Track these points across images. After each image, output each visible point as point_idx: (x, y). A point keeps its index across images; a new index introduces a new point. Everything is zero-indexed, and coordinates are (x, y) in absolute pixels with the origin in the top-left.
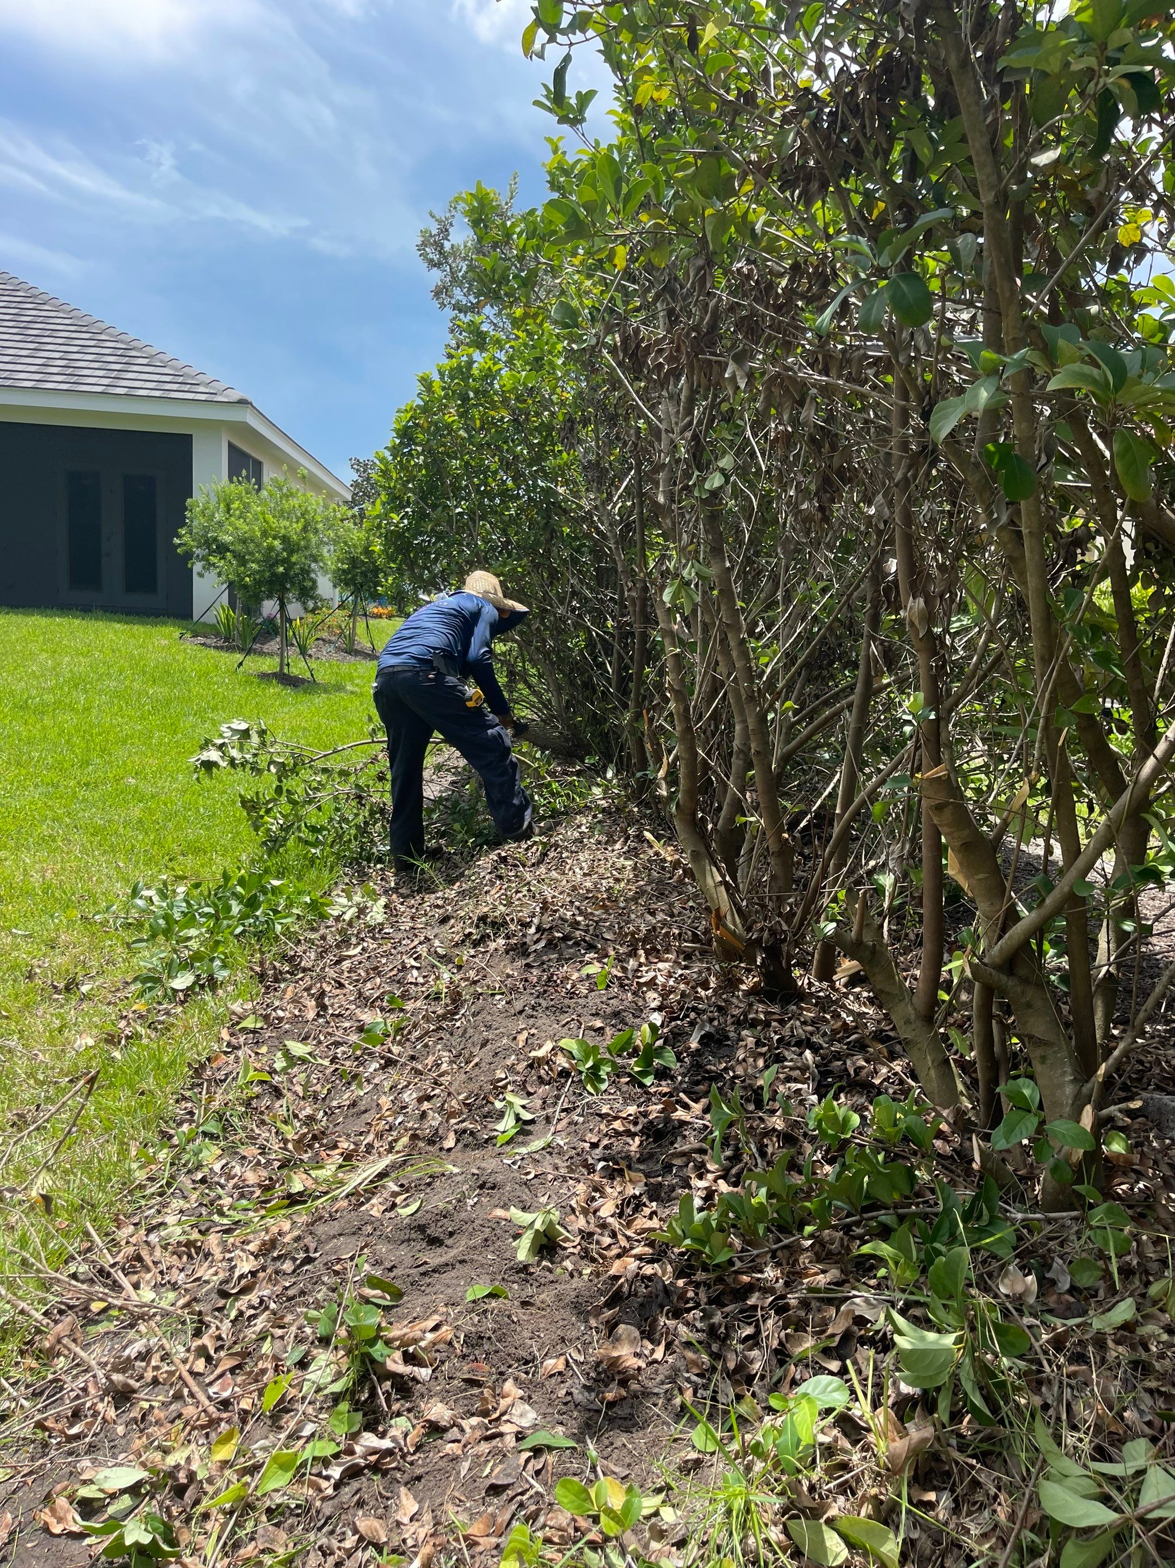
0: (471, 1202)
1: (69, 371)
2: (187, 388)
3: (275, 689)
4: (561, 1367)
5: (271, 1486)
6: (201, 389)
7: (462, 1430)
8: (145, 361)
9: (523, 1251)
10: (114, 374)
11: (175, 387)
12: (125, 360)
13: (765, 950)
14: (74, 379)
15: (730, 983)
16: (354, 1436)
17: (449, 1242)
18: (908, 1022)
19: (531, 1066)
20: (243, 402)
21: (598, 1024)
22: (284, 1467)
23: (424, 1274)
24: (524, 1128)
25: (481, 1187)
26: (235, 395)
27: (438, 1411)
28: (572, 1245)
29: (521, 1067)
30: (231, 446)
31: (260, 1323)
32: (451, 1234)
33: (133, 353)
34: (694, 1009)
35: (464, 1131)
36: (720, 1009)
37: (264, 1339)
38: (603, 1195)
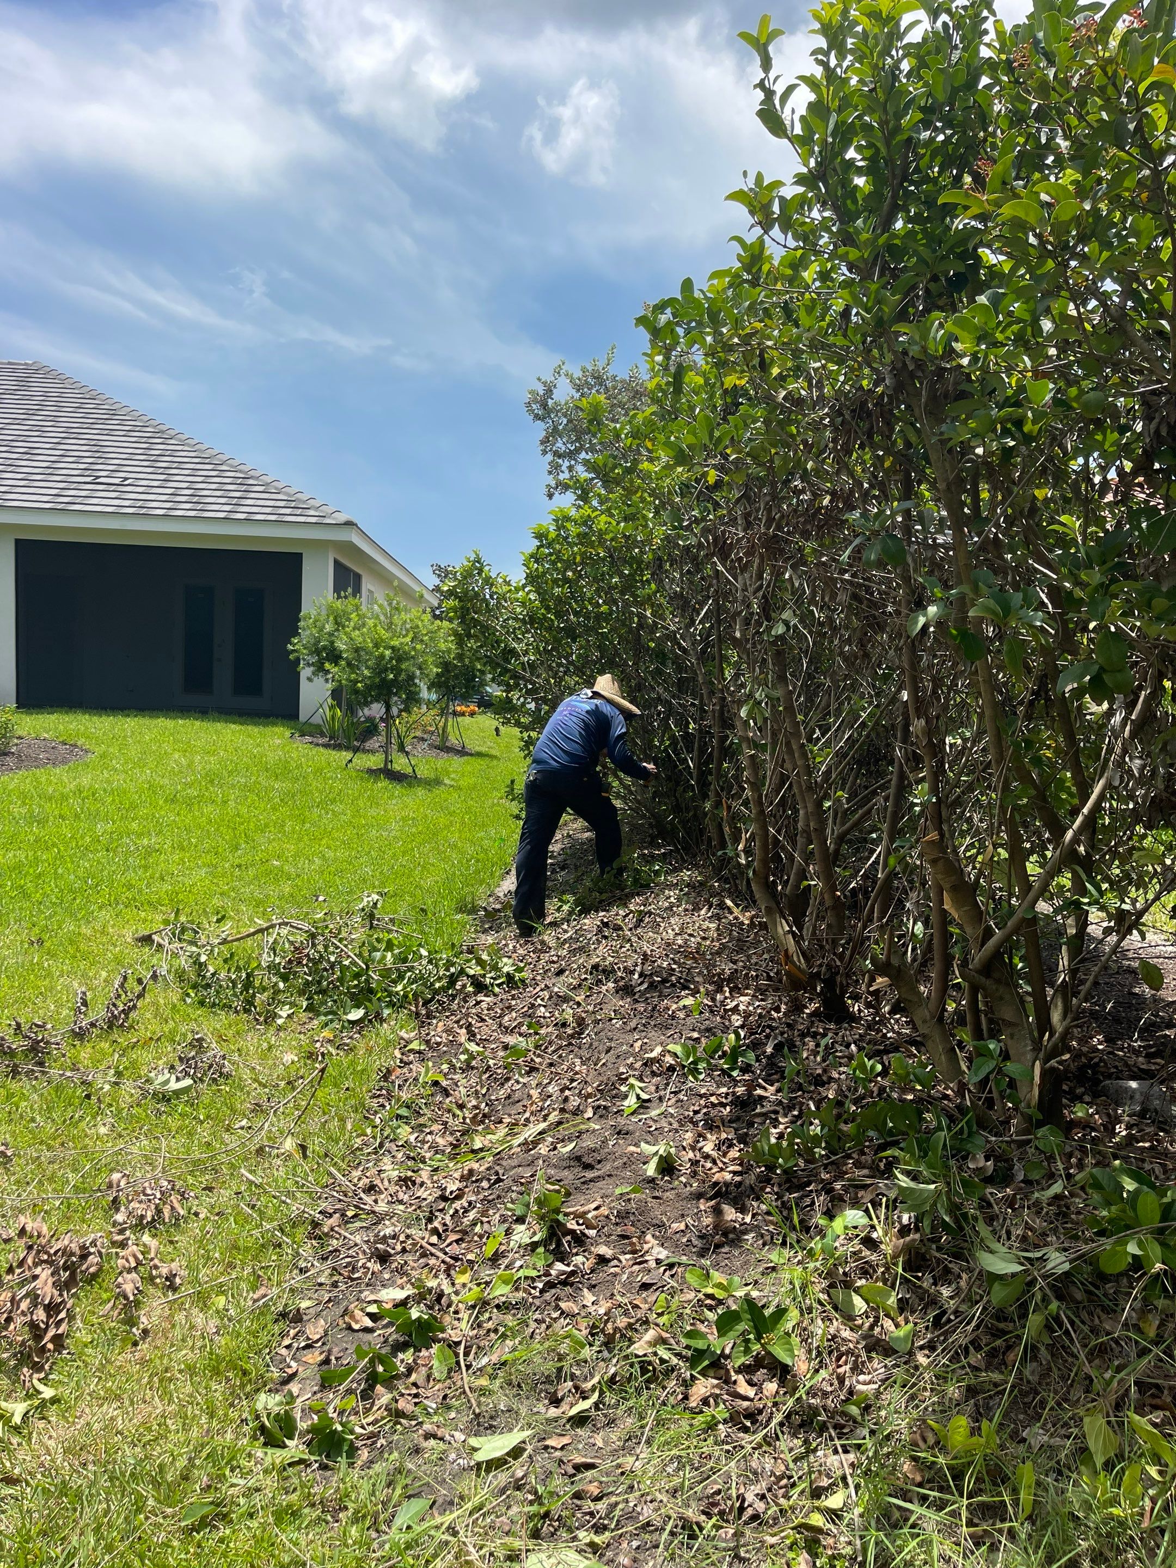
0: (611, 1143)
1: (195, 499)
2: (299, 512)
3: (383, 783)
4: (682, 1227)
5: (497, 1293)
6: (312, 512)
7: (620, 1261)
8: (261, 489)
9: (651, 1170)
10: (235, 501)
11: (288, 511)
12: (244, 488)
13: (824, 981)
14: (200, 507)
15: (796, 1007)
16: (550, 1266)
17: (599, 1166)
18: (924, 1021)
19: (645, 1064)
20: (349, 524)
21: (696, 1035)
22: (506, 1282)
23: (583, 1183)
24: (644, 1105)
25: (619, 1133)
26: (342, 518)
27: (603, 1250)
28: (686, 1168)
29: (638, 1065)
30: (337, 563)
31: (472, 1215)
32: (599, 1162)
33: (251, 482)
34: (769, 1027)
35: (599, 1107)
36: (789, 1025)
37: (475, 1225)
38: (705, 1139)
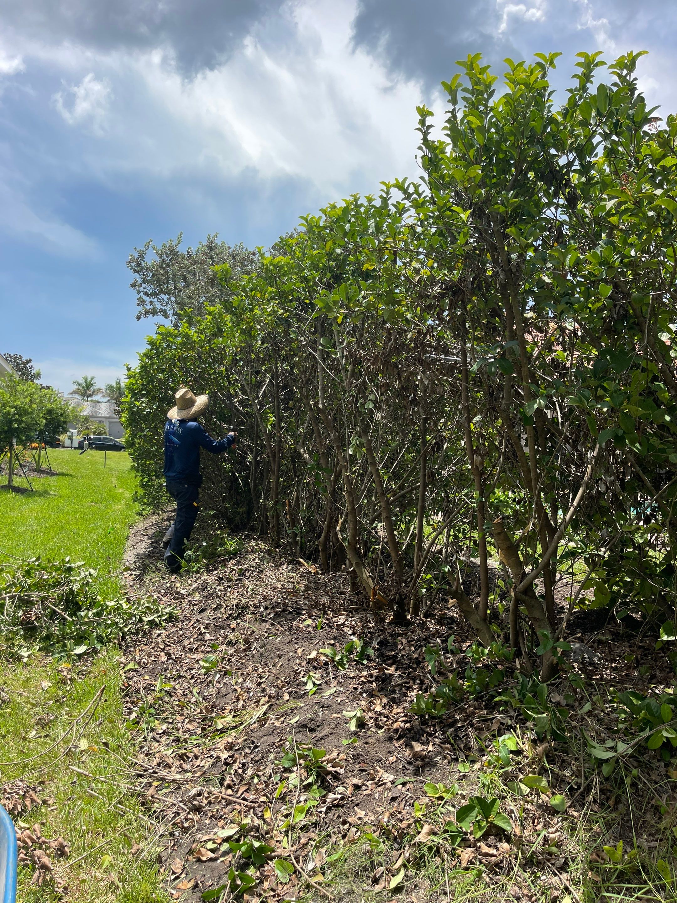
0: (320, 714)
4: (395, 759)
5: (297, 820)
7: (367, 786)
9: (353, 727)
13: (397, 603)
15: (380, 620)
16: (325, 796)
17: (319, 729)
18: (477, 622)
19: (308, 663)
21: (332, 642)
22: (301, 812)
24: (319, 688)
25: (323, 707)
27: (355, 781)
28: (371, 722)
31: (249, 772)
32: (318, 726)
35: (291, 692)
38: (374, 704)
